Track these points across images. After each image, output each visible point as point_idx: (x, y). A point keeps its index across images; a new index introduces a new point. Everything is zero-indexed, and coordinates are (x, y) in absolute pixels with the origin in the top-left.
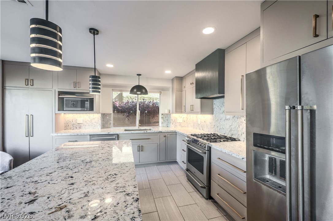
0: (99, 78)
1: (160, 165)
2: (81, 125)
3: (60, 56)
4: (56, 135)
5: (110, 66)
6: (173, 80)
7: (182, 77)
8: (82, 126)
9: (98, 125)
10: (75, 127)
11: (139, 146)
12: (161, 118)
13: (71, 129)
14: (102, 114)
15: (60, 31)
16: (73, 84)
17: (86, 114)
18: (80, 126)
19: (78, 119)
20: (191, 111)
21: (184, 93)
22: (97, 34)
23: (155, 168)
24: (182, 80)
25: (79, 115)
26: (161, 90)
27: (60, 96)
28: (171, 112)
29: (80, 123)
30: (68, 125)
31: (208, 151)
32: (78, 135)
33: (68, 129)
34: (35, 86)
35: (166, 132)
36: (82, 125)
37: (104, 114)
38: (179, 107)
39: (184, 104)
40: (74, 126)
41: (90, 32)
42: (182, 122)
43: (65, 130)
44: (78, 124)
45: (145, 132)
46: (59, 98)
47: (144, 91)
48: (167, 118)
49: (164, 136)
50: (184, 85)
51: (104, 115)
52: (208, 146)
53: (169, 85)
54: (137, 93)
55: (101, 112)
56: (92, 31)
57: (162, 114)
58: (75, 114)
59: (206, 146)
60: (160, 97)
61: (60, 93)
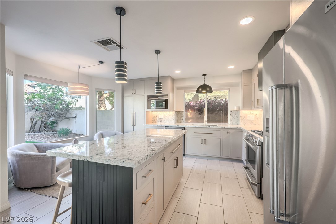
0: (161, 83)
1: (224, 161)
3: (126, 76)
4: (146, 125)
5: (178, 72)
6: (241, 74)
7: (252, 69)
9: (173, 120)
11: (203, 140)
12: (230, 115)
13: (155, 122)
14: (176, 111)
15: (126, 64)
17: (165, 112)
19: (160, 116)
20: (258, 106)
21: (253, 86)
22: (160, 53)
23: (218, 162)
24: (252, 72)
26: (229, 87)
28: (240, 108)
30: (154, 120)
31: (260, 147)
32: (158, 126)
34: (136, 94)
35: (229, 128)
36: (162, 120)
37: (178, 111)
39: (253, 99)
40: (158, 120)
41: (156, 53)
42: (254, 119)
43: (152, 123)
44: (160, 119)
45: (208, 127)
46: (148, 100)
47: (208, 89)
48: (236, 115)
49: (228, 133)
50: (253, 78)
51: (178, 113)
52: (259, 141)
53: (237, 80)
54: (203, 91)
55: (174, 110)
56: (157, 52)
57: (231, 111)
58: (158, 112)
59: (257, 140)
60: (229, 94)
61: (149, 97)
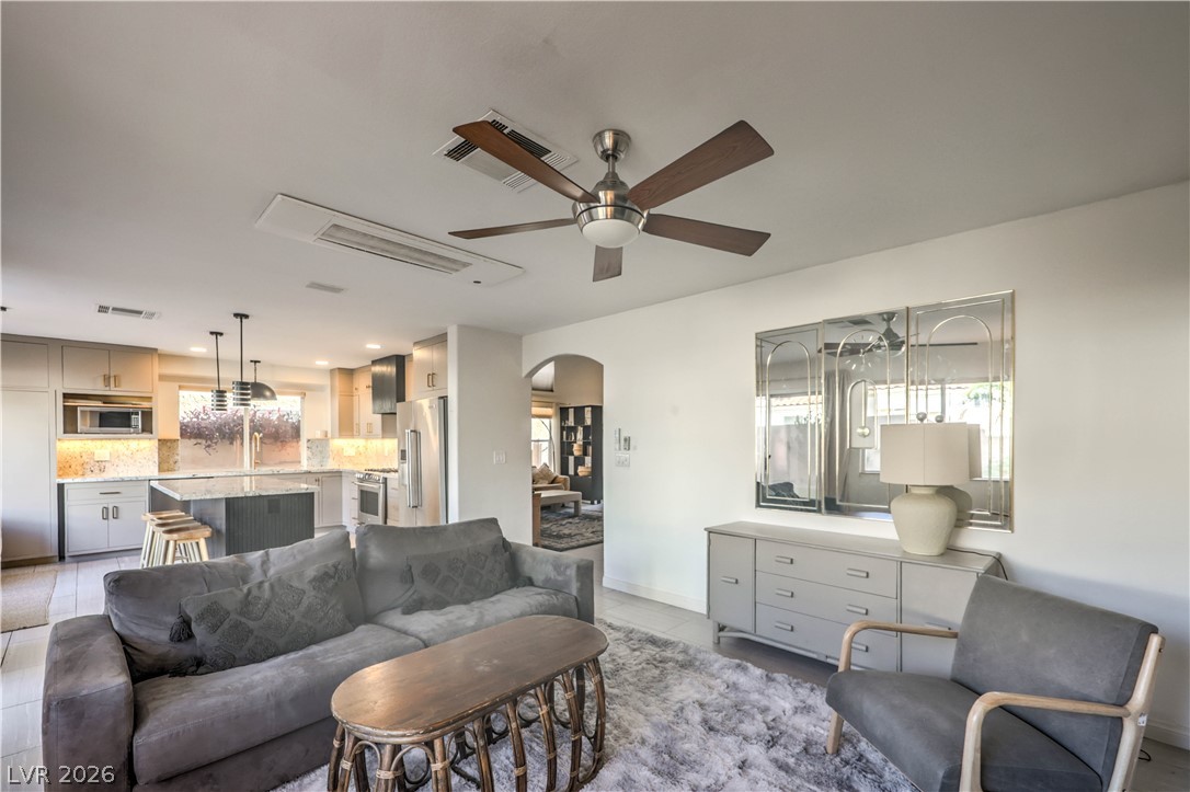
2: (104, 463)
6: (332, 373)
7: (353, 369)
9: (150, 464)
10: (89, 470)
12: (305, 448)
13: (76, 474)
14: (159, 440)
16: (102, 378)
17: (119, 442)
18: (103, 467)
19: (96, 452)
20: (369, 434)
21: (356, 398)
24: (352, 375)
25: (99, 443)
26: (302, 391)
27: (66, 404)
28: (329, 435)
29: (101, 461)
30: (68, 465)
31: (384, 484)
33: (69, 475)
35: (319, 471)
36: (107, 465)
37: (164, 440)
38: (347, 426)
39: (356, 421)
40: (85, 466)
44: (98, 462)
46: (64, 407)
47: (266, 393)
48: (320, 448)
50: (356, 385)
51: (165, 444)
52: (383, 477)
53: (325, 381)
55: (156, 436)
57: (308, 440)
58: (89, 442)
59: (380, 477)
60: (303, 405)
61: (68, 397)
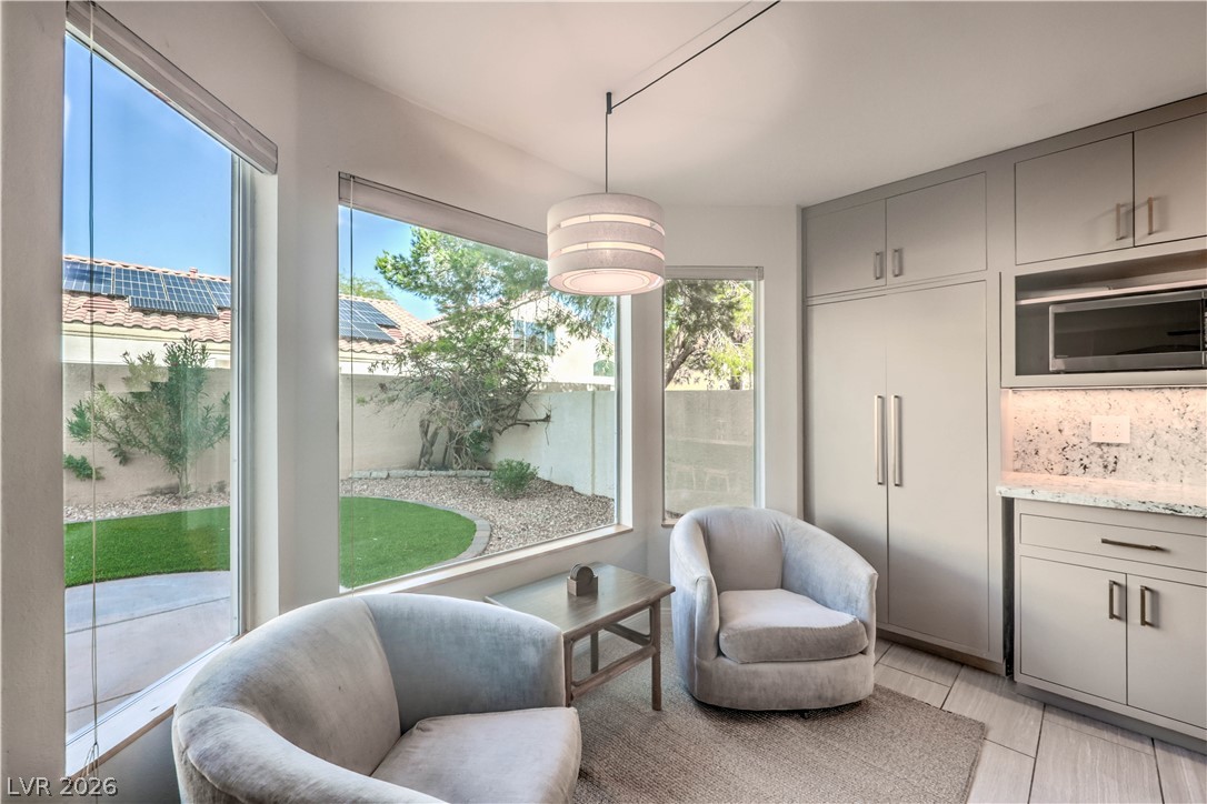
2: (1114, 452)
8: (1122, 458)
10: (1077, 464)
13: (1050, 470)
16: (1113, 216)
18: (1112, 460)
19: (1096, 420)
25: (1101, 398)
27: (1023, 302)
29: (1108, 445)
30: (1031, 448)
33: (1032, 470)
36: (1123, 455)
40: (1069, 453)
43: (1017, 470)
44: (1100, 445)
46: (1018, 310)
58: (1078, 396)
